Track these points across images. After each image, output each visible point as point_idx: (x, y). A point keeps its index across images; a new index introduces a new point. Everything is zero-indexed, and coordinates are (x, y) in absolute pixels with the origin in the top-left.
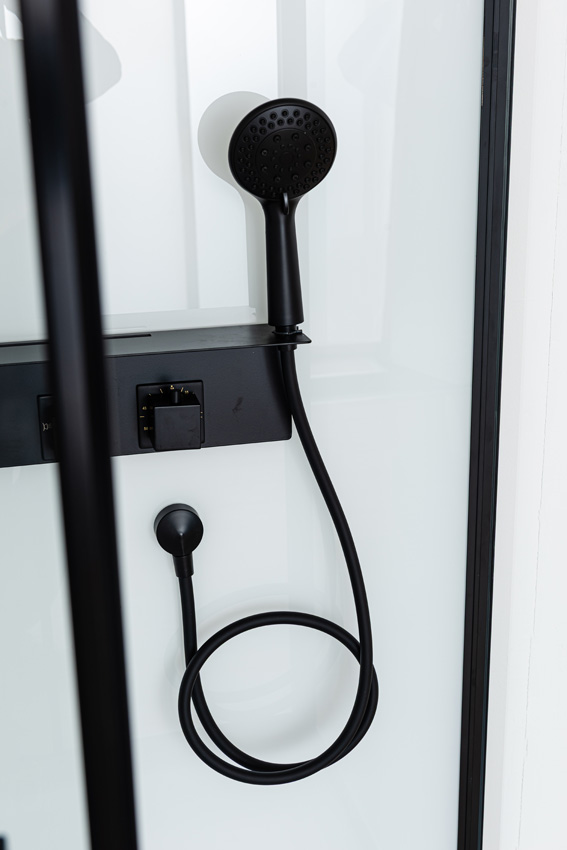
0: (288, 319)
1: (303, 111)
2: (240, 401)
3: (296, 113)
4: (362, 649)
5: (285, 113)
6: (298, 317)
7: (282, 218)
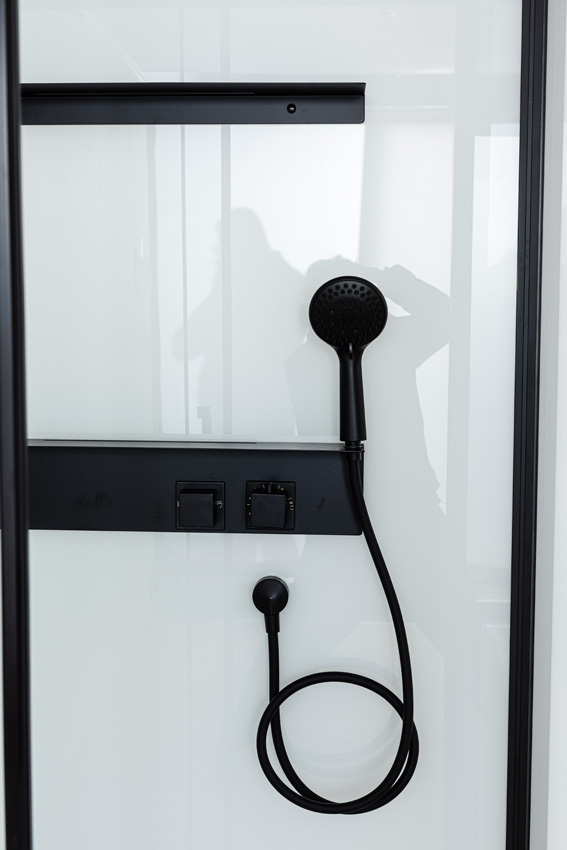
0: (354, 436)
1: (367, 288)
2: (323, 500)
3: (362, 289)
4: (405, 708)
5: (354, 286)
6: (362, 435)
7: (351, 362)
